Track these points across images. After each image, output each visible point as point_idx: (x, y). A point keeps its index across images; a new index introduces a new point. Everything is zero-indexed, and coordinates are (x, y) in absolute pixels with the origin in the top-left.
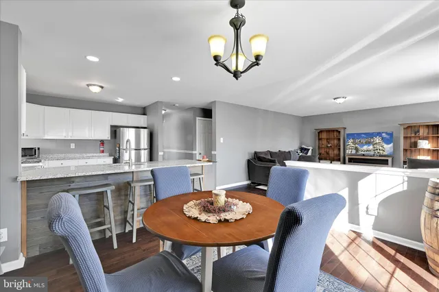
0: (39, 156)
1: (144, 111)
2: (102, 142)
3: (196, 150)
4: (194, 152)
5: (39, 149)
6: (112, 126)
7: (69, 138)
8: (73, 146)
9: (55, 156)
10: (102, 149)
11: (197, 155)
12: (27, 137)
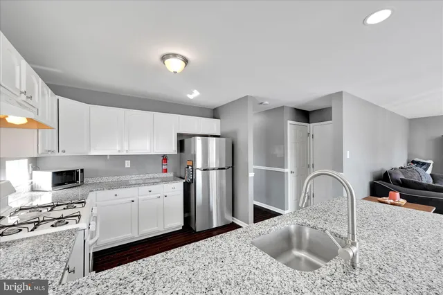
0: (82, 181)
1: (215, 113)
2: (165, 158)
3: (287, 168)
4: (286, 170)
5: (82, 171)
6: (179, 135)
7: (125, 153)
8: (128, 164)
9: (105, 179)
10: (164, 167)
11: (289, 174)
12: (64, 154)
